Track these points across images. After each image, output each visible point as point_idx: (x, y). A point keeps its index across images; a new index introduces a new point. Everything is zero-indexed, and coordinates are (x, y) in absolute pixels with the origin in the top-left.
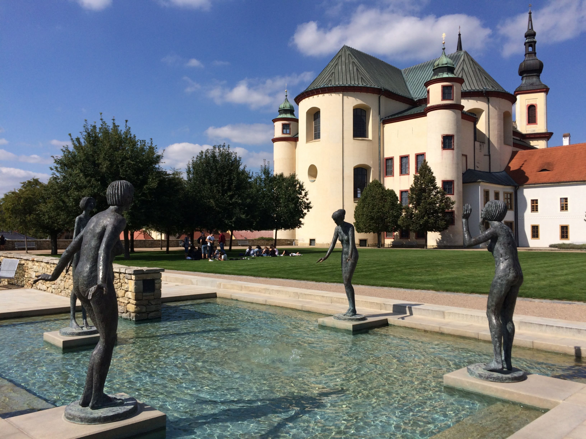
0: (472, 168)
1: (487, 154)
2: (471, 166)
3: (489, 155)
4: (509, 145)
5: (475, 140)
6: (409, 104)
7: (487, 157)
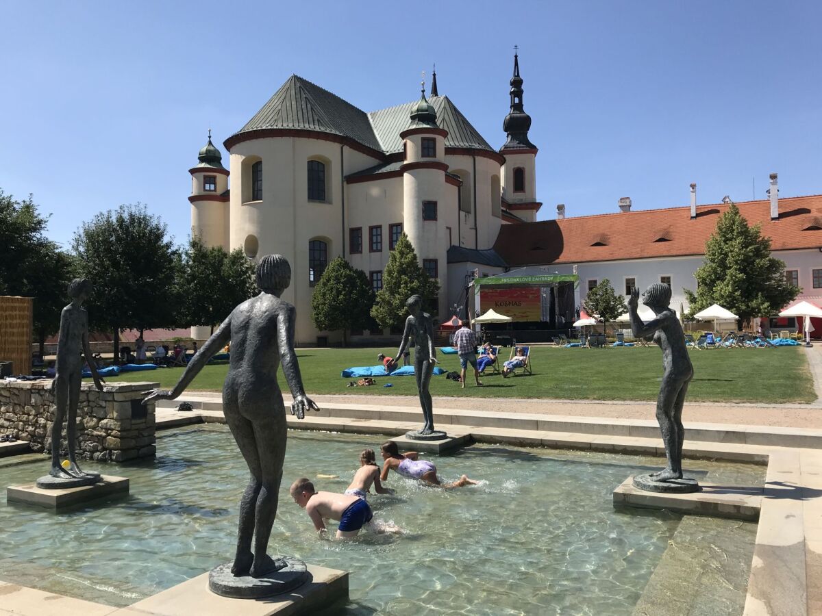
0: (457, 244)
1: (474, 227)
2: (455, 243)
3: (476, 229)
4: (498, 217)
5: (460, 209)
6: (379, 159)
7: (474, 231)
